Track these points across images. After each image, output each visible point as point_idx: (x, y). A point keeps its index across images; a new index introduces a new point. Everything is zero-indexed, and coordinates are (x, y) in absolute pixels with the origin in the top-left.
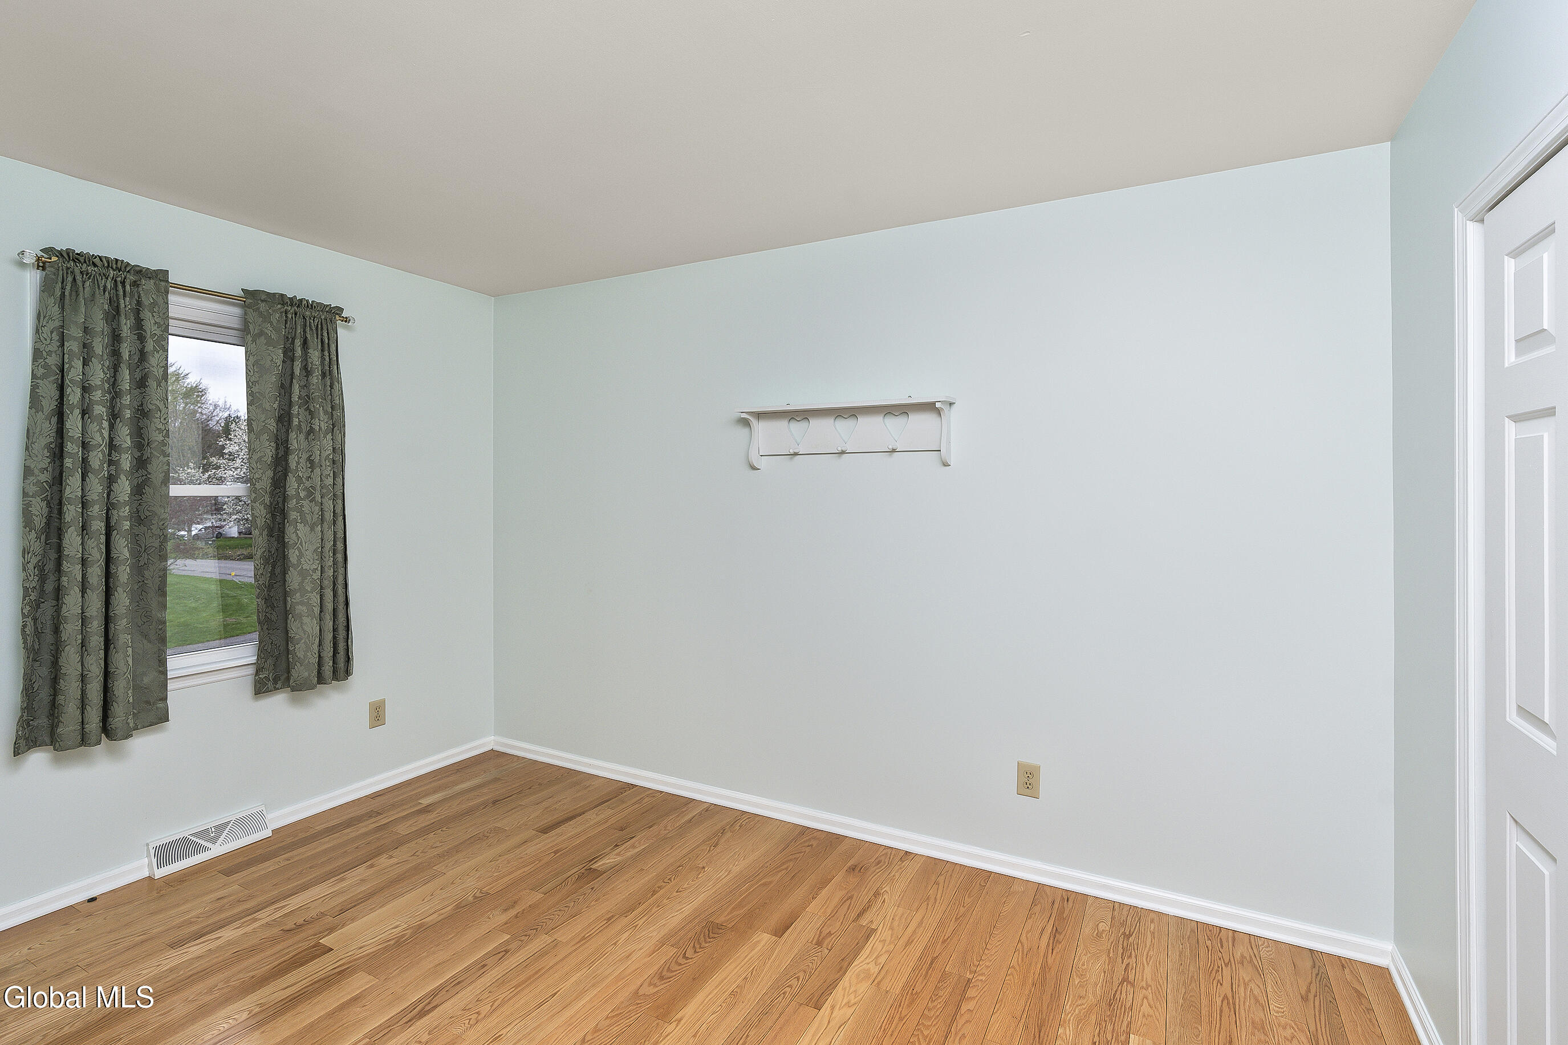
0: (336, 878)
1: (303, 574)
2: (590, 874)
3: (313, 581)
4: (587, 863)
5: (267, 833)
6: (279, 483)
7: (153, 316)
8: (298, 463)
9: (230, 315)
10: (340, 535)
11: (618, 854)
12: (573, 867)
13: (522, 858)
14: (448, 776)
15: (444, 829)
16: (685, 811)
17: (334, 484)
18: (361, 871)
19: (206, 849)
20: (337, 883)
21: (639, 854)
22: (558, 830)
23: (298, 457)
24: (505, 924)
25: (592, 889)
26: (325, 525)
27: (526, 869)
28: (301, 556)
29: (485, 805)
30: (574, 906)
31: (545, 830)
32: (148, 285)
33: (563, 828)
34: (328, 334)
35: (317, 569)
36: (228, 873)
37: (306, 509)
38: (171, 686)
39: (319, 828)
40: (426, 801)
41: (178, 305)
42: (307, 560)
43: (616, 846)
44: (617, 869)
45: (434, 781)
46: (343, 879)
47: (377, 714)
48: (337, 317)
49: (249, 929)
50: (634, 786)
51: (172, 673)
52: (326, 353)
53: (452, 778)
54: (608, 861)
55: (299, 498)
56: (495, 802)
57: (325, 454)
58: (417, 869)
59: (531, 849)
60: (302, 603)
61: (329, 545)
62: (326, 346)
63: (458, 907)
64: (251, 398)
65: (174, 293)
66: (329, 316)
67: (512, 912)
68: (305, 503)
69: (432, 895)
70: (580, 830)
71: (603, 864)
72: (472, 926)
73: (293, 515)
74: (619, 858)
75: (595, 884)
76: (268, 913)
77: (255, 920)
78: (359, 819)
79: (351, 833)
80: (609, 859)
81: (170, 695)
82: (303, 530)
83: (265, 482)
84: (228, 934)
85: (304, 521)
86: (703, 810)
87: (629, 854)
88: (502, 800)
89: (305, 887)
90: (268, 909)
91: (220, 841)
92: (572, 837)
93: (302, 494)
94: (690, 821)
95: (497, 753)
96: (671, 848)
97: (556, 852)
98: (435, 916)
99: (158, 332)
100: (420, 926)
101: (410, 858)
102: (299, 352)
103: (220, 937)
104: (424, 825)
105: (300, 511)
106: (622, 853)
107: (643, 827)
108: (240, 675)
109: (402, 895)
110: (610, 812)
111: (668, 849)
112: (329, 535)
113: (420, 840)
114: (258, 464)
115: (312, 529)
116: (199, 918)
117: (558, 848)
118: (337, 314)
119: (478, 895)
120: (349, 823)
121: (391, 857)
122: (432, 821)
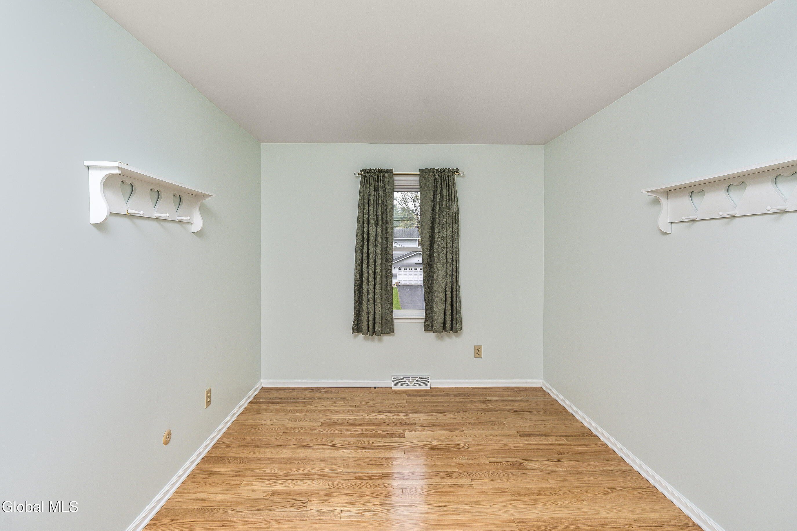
0: (431, 413)
1: (439, 284)
2: (520, 466)
3: (442, 288)
4: (524, 460)
5: (428, 387)
6: (432, 246)
7: (388, 186)
8: (438, 238)
9: (415, 180)
10: (455, 269)
11: (543, 465)
12: (515, 458)
13: (499, 441)
14: (509, 391)
15: (483, 413)
16: (610, 464)
17: (452, 246)
18: (441, 415)
19: (408, 385)
20: (430, 415)
21: (555, 471)
22: (528, 438)
23: (438, 235)
24: (461, 465)
25: (512, 473)
26: (448, 264)
27: (494, 447)
28: (438, 277)
29: (510, 410)
30: (495, 476)
31: (521, 435)
32: (387, 175)
33: (531, 438)
34: (451, 182)
35: (443, 283)
36: (408, 396)
37: (441, 257)
38: (395, 321)
39: (445, 393)
40: (489, 398)
41: (398, 180)
42: (440, 279)
43: (548, 460)
44: (535, 472)
45: (501, 391)
46: (432, 415)
47: (478, 352)
48: (456, 173)
49: (394, 417)
50: (594, 435)
51: (395, 316)
52: (450, 190)
53: (510, 393)
54: (535, 465)
55: (438, 253)
56: (515, 411)
57: (448, 234)
58: (457, 424)
59: (507, 440)
60: (437, 297)
61: (449, 273)
62: (450, 186)
63: (454, 447)
64: (422, 212)
65: (395, 176)
66: (452, 174)
67: (469, 462)
68: (441, 254)
69: (451, 437)
70: (538, 443)
71: (530, 465)
72: (450, 457)
73: (436, 259)
74: (542, 467)
75: (516, 472)
76: (403, 415)
77: (399, 415)
78: (460, 395)
79: (453, 399)
80: (536, 464)
81: (395, 325)
82: (439, 266)
83: (427, 246)
84: (389, 416)
85: (440, 262)
86: (623, 470)
87: (549, 468)
88: (520, 412)
89: (420, 412)
90: (405, 413)
91: (412, 384)
92: (531, 444)
93: (440, 251)
94: (606, 471)
95: (542, 389)
96: (576, 479)
97: (515, 447)
98: (444, 445)
99: (390, 192)
100: (435, 446)
101: (460, 419)
102: (439, 191)
103: (386, 416)
104: (478, 408)
105: (438, 257)
106: (546, 465)
107: (573, 459)
108: (420, 322)
109: (442, 431)
110: (565, 442)
111: (574, 478)
112: (450, 268)
113: (470, 413)
114: (424, 239)
115: (443, 266)
116: (388, 406)
117: (518, 446)
118: (456, 172)
119: (466, 447)
120: (455, 395)
121: (455, 415)
122: (482, 408)
